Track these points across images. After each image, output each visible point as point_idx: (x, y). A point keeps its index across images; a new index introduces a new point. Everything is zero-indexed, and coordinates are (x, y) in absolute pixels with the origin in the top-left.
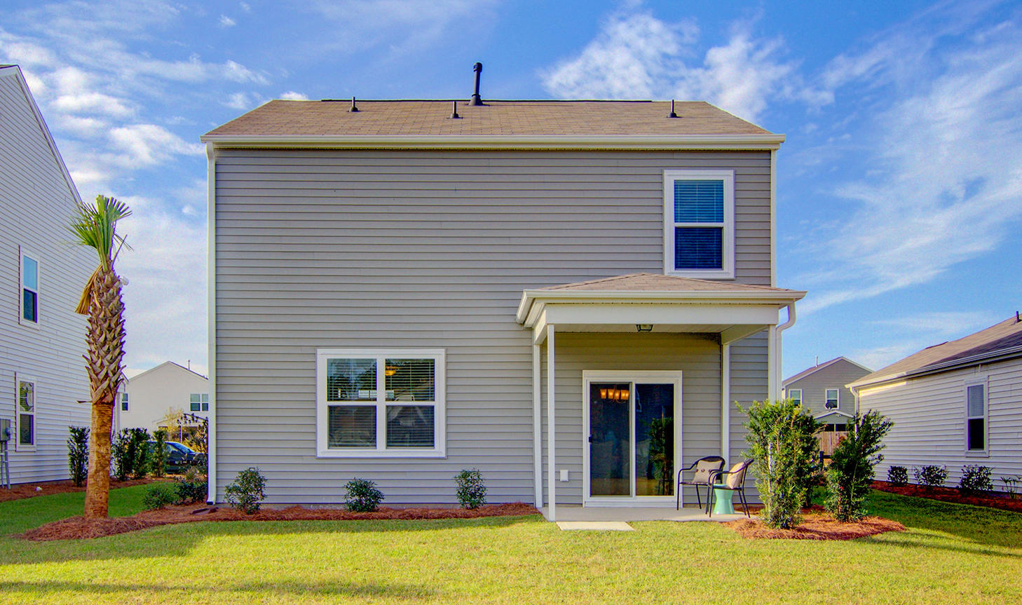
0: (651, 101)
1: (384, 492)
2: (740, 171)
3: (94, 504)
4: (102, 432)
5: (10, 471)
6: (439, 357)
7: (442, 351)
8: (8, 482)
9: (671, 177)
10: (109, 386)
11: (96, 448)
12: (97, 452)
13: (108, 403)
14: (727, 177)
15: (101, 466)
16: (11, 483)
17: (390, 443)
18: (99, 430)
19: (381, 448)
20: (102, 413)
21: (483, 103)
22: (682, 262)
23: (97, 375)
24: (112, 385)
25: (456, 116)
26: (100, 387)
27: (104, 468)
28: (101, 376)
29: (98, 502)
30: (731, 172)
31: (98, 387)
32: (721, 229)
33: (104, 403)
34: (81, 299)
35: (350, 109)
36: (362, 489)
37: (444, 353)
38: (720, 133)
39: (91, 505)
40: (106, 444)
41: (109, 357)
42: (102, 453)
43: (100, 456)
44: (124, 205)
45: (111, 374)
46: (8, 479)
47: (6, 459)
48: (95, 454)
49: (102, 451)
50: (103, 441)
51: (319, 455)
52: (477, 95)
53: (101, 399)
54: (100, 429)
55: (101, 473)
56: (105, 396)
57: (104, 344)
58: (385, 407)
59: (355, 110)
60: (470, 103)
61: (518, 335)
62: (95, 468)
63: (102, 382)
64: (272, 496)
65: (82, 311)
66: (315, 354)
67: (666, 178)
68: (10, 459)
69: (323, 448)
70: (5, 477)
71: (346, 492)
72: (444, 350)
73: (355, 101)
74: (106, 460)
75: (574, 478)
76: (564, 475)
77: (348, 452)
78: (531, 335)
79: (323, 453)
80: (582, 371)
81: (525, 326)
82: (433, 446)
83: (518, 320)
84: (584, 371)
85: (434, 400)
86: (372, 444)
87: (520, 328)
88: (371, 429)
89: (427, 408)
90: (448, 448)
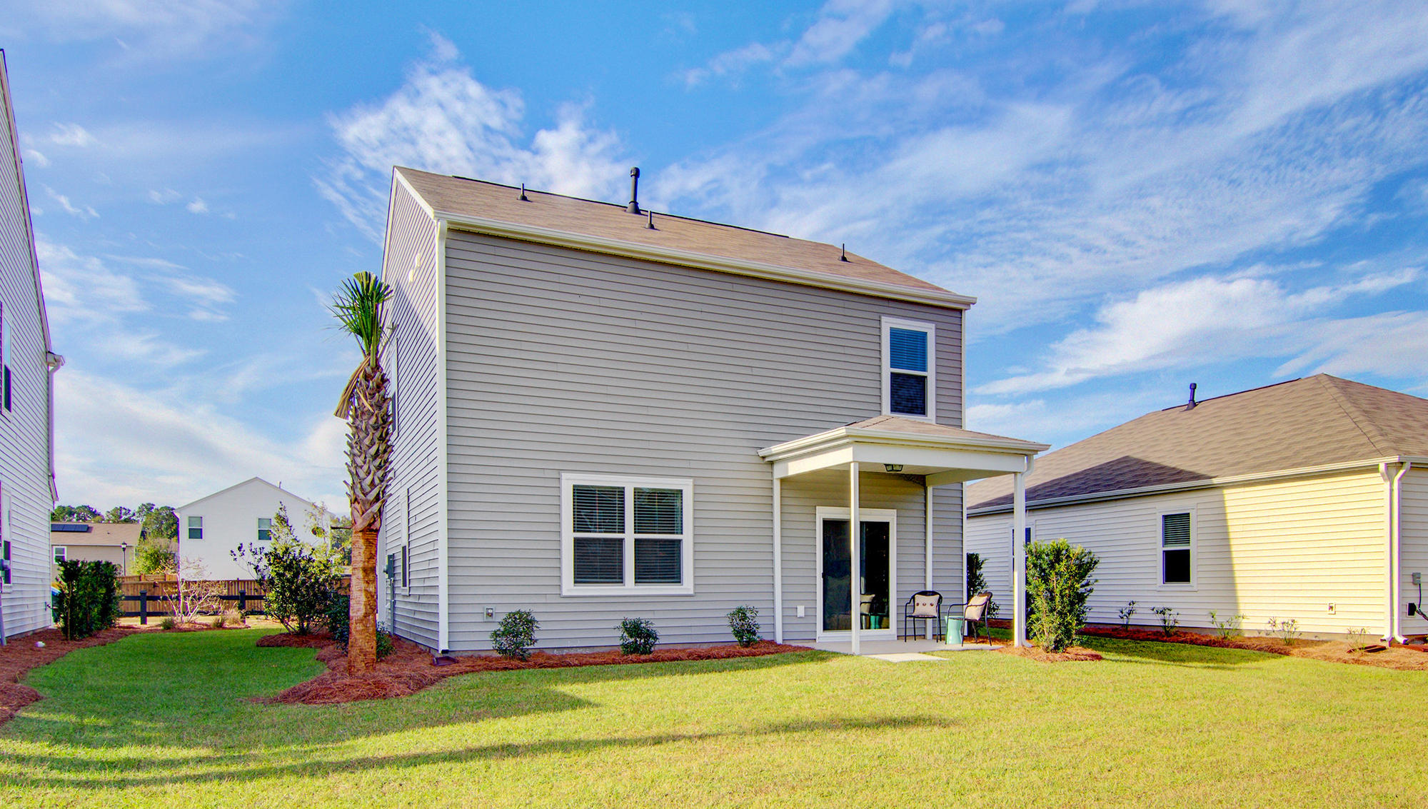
0: (788, 237)
2: (940, 326)
3: (365, 655)
4: (370, 565)
6: (687, 486)
7: (690, 481)
9: (889, 323)
11: (363, 585)
13: (373, 531)
14: (929, 329)
18: (366, 564)
19: (630, 585)
20: (370, 542)
21: (642, 212)
22: (897, 407)
23: (365, 495)
24: (382, 508)
25: (652, 227)
26: (369, 511)
28: (372, 496)
30: (933, 326)
31: (366, 510)
32: (925, 377)
33: (370, 531)
35: (519, 198)
36: (635, 629)
37: (691, 484)
39: (362, 657)
43: (369, 595)
45: (381, 495)
48: (363, 594)
49: (371, 589)
51: (565, 593)
52: (635, 203)
53: (370, 525)
54: (368, 562)
56: (375, 521)
58: (634, 541)
59: (524, 198)
60: (628, 210)
61: (758, 468)
62: (364, 611)
63: (372, 503)
65: (341, 413)
66: (560, 478)
67: (883, 324)
69: (568, 585)
72: (692, 480)
73: (524, 190)
75: (810, 614)
76: (801, 611)
77: (595, 590)
78: (772, 468)
79: (568, 590)
80: (815, 506)
81: (767, 460)
82: (680, 582)
83: (762, 453)
84: (817, 507)
85: (682, 533)
86: (617, 580)
87: (761, 461)
88: (617, 564)
89: (673, 541)
90: (695, 585)
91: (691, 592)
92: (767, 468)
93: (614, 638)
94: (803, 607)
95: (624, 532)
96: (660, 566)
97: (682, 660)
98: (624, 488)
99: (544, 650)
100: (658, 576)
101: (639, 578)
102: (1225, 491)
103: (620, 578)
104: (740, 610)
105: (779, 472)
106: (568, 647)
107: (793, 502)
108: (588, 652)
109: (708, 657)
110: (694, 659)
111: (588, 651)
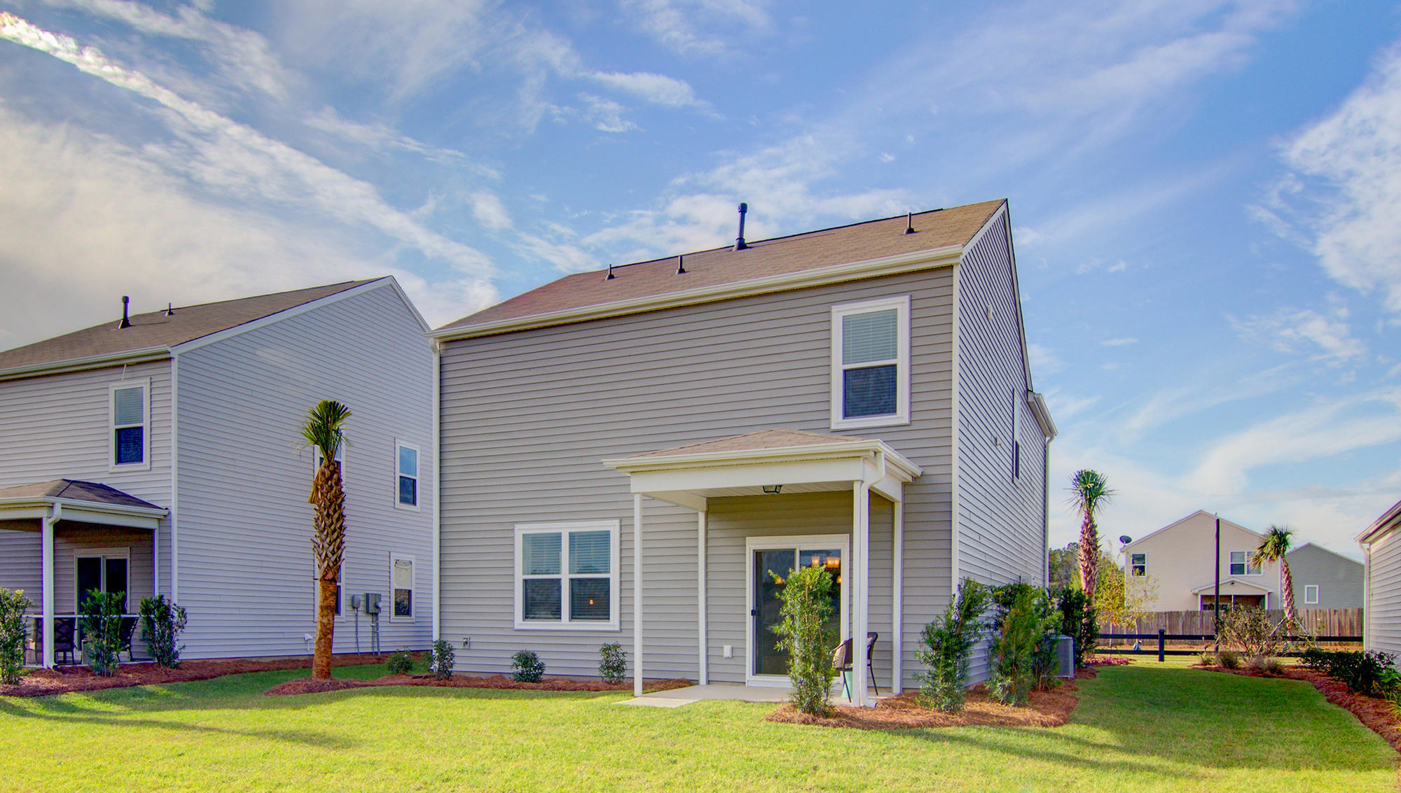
0: (942, 209)
1: (547, 664)
2: (917, 295)
5: (380, 640)
7: (617, 522)
8: (379, 650)
9: (839, 313)
10: (328, 565)
12: (321, 622)
13: (328, 580)
15: (323, 634)
16: (381, 650)
17: (574, 615)
19: (565, 621)
21: (748, 245)
22: (855, 410)
23: (320, 556)
24: (331, 564)
25: (682, 271)
26: (323, 567)
27: (326, 636)
28: (323, 556)
29: (320, 665)
30: (906, 299)
31: (321, 566)
32: (894, 366)
33: (325, 580)
34: (312, 491)
35: (607, 278)
36: (527, 660)
37: (618, 524)
38: (917, 250)
40: (327, 616)
41: (328, 540)
42: (324, 623)
44: (347, 408)
45: (330, 555)
46: (378, 647)
47: (378, 630)
50: (325, 612)
51: (517, 627)
52: (741, 239)
55: (323, 640)
56: (327, 573)
57: (324, 529)
59: (611, 277)
60: (734, 249)
64: (461, 665)
65: (312, 501)
66: (513, 530)
67: (834, 315)
68: (380, 629)
69: (519, 621)
70: (376, 645)
71: (510, 662)
72: (618, 520)
74: (327, 629)
75: (737, 654)
76: (727, 651)
77: (538, 625)
79: (520, 624)
80: (745, 537)
82: (607, 619)
84: (747, 538)
85: (609, 572)
86: (558, 617)
89: (602, 580)
90: (621, 621)
91: (617, 628)
93: (508, 667)
94: (731, 646)
95: (561, 573)
98: (561, 533)
103: (560, 615)
107: (718, 534)
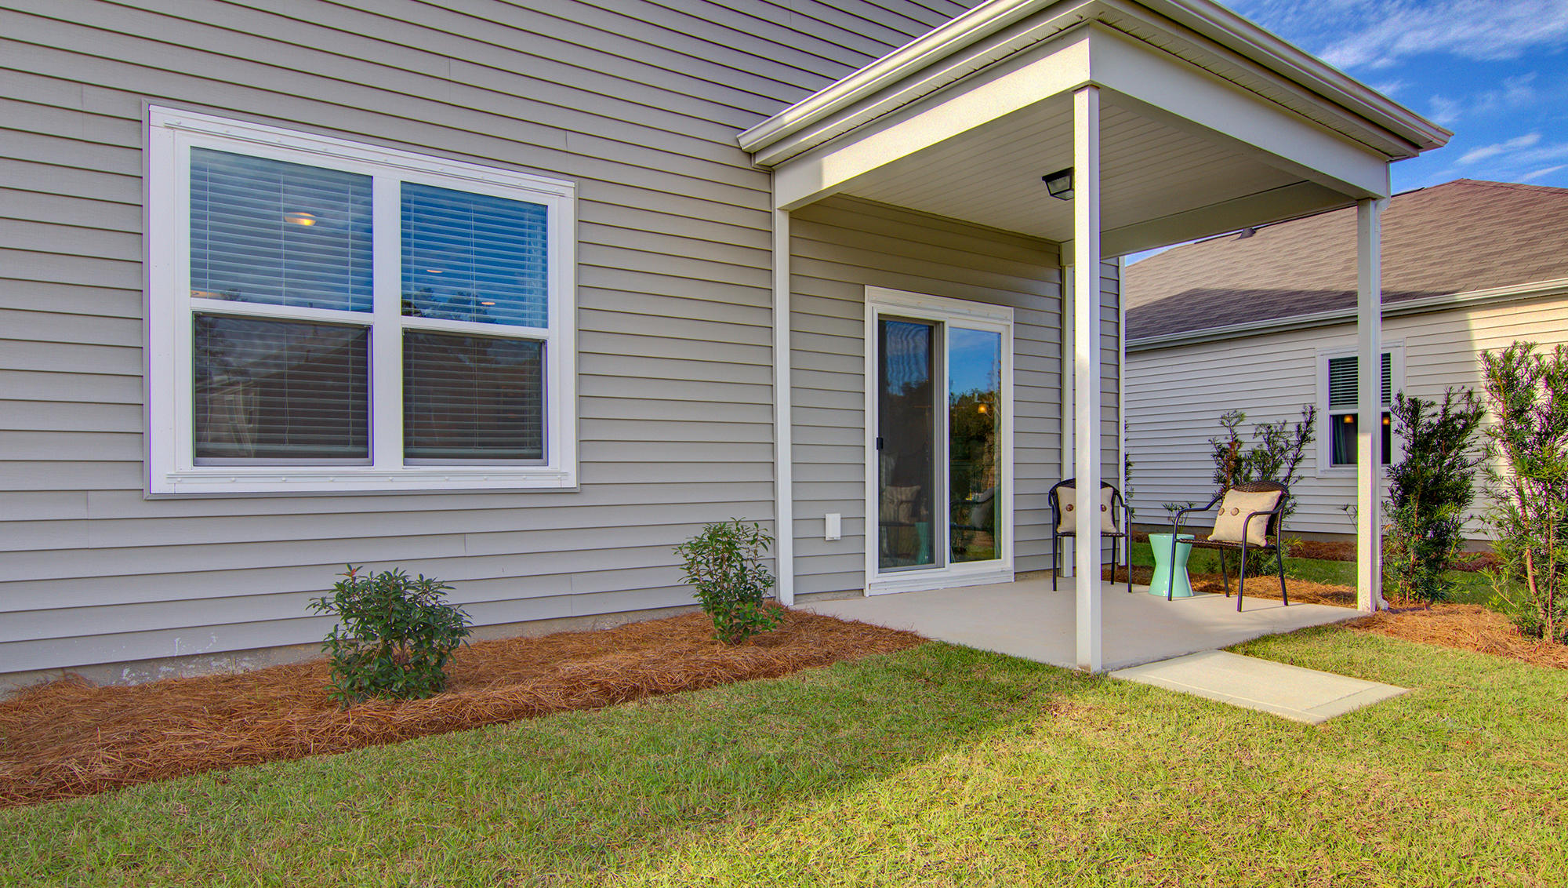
6: (557, 201)
7: (566, 188)
19: (388, 463)
37: (569, 194)
51: (159, 487)
58: (401, 335)
72: (570, 185)
75: (849, 531)
76: (833, 527)
77: (280, 475)
78: (771, 183)
79: (178, 477)
81: (759, 160)
82: (540, 457)
83: (747, 141)
84: (867, 288)
85: (545, 326)
86: (350, 449)
87: (743, 162)
88: (350, 401)
89: (521, 343)
90: (581, 463)
91: (571, 482)
92: (759, 182)
94: (838, 517)
95: (371, 310)
96: (481, 411)
97: (544, 711)
98: (370, 179)
99: (80, 672)
100: (478, 439)
101: (418, 444)
102: (1471, 315)
103: (356, 443)
104: (717, 533)
105: (791, 189)
106: (172, 658)
108: (251, 667)
109: (633, 693)
110: (587, 706)
111: (248, 665)
